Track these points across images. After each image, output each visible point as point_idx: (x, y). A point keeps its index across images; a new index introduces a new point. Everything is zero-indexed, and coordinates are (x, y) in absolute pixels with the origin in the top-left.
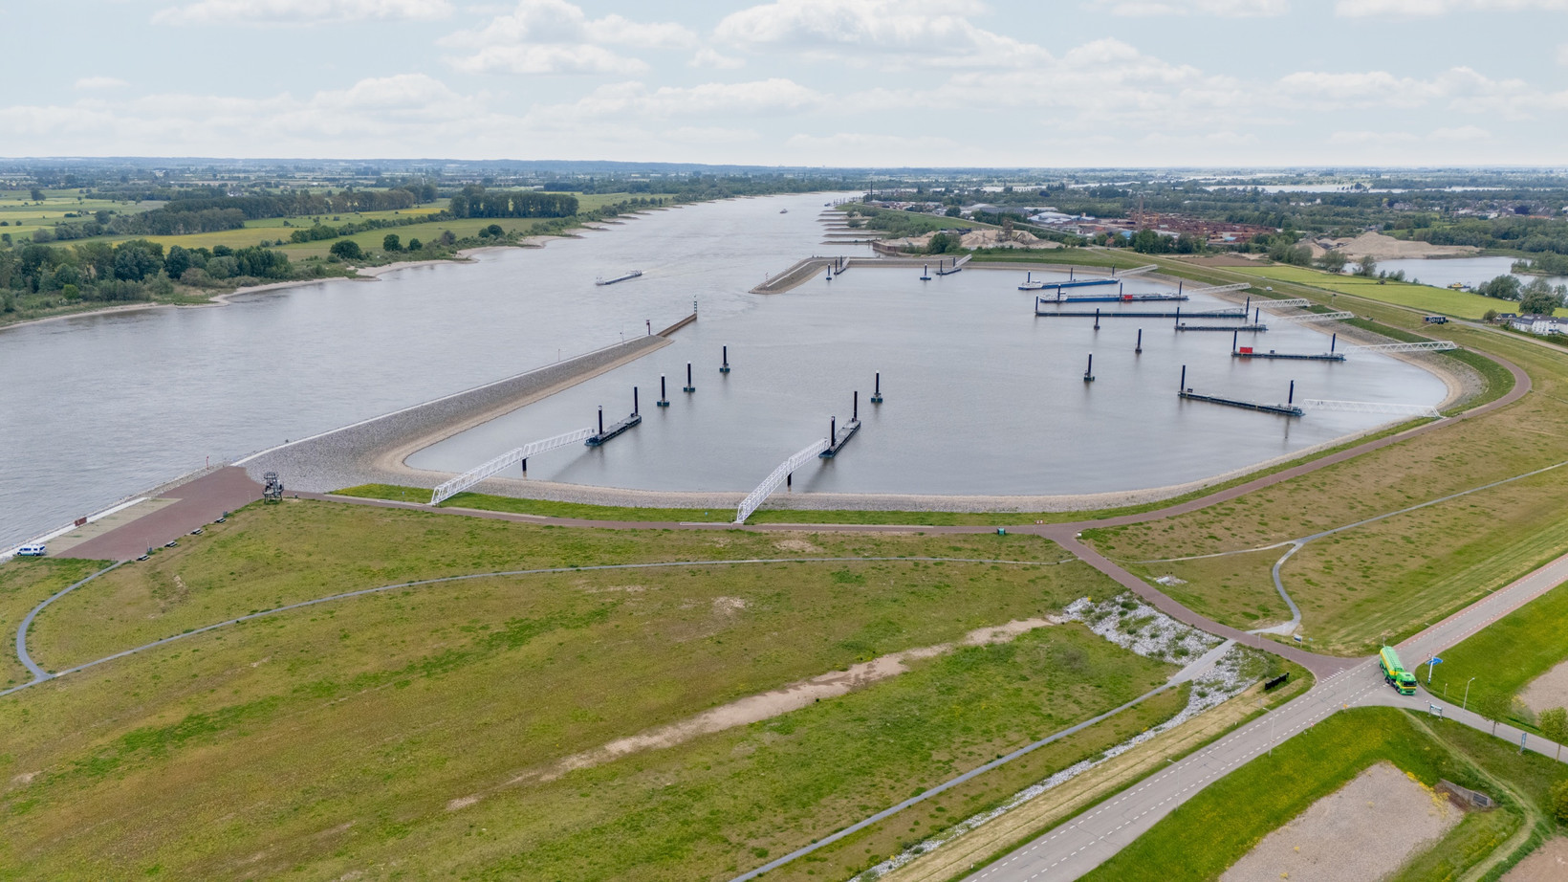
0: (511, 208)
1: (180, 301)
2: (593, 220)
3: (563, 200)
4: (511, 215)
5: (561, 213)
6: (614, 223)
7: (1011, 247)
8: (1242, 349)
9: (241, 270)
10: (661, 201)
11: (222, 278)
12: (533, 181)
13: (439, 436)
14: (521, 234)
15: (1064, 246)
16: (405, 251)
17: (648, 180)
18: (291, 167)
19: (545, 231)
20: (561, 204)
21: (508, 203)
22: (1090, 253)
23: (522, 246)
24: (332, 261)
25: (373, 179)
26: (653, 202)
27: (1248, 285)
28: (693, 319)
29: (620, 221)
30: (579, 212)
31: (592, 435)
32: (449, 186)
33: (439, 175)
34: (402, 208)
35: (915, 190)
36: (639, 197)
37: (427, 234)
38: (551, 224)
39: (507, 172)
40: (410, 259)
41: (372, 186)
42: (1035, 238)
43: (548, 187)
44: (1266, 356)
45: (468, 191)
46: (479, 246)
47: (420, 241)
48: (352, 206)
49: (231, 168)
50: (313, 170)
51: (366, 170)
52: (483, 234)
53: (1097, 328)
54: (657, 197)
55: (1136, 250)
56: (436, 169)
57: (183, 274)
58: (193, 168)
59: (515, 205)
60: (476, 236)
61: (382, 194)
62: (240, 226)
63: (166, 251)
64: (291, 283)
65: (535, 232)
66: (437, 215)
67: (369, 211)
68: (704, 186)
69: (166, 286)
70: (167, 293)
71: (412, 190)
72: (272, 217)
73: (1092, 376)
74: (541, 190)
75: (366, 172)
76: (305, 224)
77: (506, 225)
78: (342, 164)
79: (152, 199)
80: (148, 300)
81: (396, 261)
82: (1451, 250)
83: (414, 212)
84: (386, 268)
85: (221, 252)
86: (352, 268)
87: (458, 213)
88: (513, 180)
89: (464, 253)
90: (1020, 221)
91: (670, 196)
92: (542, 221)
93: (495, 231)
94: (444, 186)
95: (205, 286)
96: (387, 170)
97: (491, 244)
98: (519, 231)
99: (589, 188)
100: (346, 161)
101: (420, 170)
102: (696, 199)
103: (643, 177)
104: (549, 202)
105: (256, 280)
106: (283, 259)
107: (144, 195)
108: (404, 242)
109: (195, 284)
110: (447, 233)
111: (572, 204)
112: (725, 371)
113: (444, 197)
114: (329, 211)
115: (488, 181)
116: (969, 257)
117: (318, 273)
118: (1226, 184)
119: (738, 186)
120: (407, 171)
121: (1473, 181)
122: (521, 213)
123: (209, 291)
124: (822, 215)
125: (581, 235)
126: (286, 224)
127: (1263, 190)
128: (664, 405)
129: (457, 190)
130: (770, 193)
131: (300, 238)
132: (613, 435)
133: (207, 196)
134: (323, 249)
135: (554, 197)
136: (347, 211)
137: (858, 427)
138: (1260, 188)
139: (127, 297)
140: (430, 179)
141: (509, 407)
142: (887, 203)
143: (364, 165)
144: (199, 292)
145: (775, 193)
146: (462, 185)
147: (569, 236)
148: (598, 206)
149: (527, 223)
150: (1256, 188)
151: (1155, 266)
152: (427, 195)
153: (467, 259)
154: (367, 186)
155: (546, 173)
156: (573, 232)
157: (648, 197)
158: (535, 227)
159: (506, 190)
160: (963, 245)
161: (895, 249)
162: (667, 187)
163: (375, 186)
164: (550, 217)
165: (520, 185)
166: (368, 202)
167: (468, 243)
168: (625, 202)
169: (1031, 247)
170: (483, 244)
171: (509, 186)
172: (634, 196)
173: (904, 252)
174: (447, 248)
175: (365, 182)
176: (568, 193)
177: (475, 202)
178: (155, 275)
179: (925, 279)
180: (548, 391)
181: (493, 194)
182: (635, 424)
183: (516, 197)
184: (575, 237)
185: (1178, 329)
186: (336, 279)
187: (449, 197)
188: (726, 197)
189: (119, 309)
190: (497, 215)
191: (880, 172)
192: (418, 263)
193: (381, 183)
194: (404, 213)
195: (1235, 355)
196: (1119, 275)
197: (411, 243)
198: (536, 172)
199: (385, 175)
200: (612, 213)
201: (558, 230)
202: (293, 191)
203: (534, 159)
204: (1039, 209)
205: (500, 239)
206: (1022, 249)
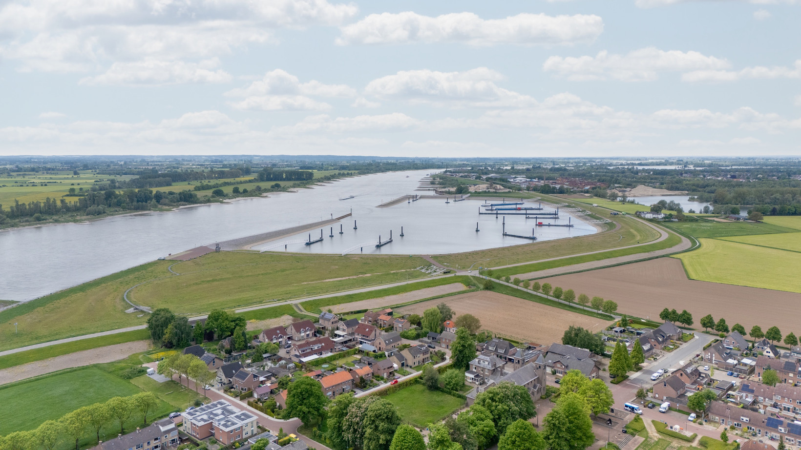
0: (284, 177)
1: (161, 210)
2: (319, 182)
3: (308, 173)
4: (284, 180)
5: (306, 179)
6: (329, 183)
7: (489, 191)
8: (539, 223)
9: (181, 200)
10: (351, 173)
11: (175, 202)
12: (295, 165)
13: (260, 243)
14: (288, 187)
15: (511, 191)
16: (241, 193)
17: (348, 164)
18: (180, 159)
19: (299, 186)
20: (306, 175)
21: (283, 174)
22: (521, 194)
23: (289, 192)
24: (213, 197)
25: (221, 165)
26: (348, 174)
27: (567, 204)
28: (350, 215)
29: (331, 182)
30: (313, 178)
31: (307, 242)
32: (256, 167)
33: (251, 163)
34: (236, 177)
35: (470, 168)
36: (342, 172)
37: (250, 187)
38: (301, 183)
39: (283, 161)
40: (243, 197)
41: (221, 168)
42: (502, 188)
43: (301, 168)
44: (547, 225)
45: (265, 170)
46: (271, 192)
47: (247, 189)
48: (215, 176)
49: (152, 160)
50: (191, 161)
51: (217, 160)
52: (272, 187)
53: (497, 217)
54: (350, 172)
55: (540, 193)
56: (249, 159)
57: (161, 201)
58: (135, 160)
59: (286, 175)
60: (270, 188)
61: (228, 171)
62: (170, 185)
63: (154, 192)
64: (199, 205)
65: (294, 187)
66: (253, 180)
67: (222, 178)
68: (373, 167)
69: (156, 205)
70: (156, 207)
71: (241, 169)
72: (181, 181)
73: (478, 229)
74: (298, 169)
75: (216, 161)
76: (197, 183)
77: (282, 184)
78: (203, 157)
79: (126, 174)
80: (150, 210)
81: (238, 197)
82: (677, 192)
83: (242, 179)
84: (234, 200)
85: (171, 193)
86: (221, 199)
87: (261, 179)
88: (286, 165)
89: (265, 194)
90: (504, 181)
91: (357, 172)
92: (297, 182)
93: (278, 186)
94: (254, 168)
95: (169, 205)
96: (226, 160)
97: (276, 191)
98: (287, 186)
99: (320, 168)
100: (205, 156)
101: (242, 160)
102: (368, 173)
103: (348, 163)
104: (301, 174)
105: (186, 203)
106: (196, 196)
107: (122, 173)
108: (241, 190)
109: (165, 205)
110: (258, 186)
111: (311, 174)
112: (355, 228)
113: (254, 172)
114: (205, 179)
115: (274, 165)
116: (469, 195)
117: (209, 201)
118: (625, 165)
119: (390, 167)
120: (235, 161)
121: (746, 164)
122: (288, 179)
123: (170, 207)
124: (422, 179)
125: (314, 187)
126: (189, 184)
127: (637, 168)
128: (332, 236)
129: (260, 169)
130: (404, 170)
131: (198, 189)
132: (313, 243)
133: (150, 173)
134: (209, 193)
135: (303, 172)
136: (212, 179)
137: (392, 241)
138: (635, 167)
139: (143, 209)
140: (247, 165)
141: (282, 237)
142: (453, 174)
143: (214, 158)
144: (167, 207)
145: (406, 170)
146: (262, 167)
147: (308, 188)
148: (323, 176)
149: (291, 183)
150: (633, 167)
151: (540, 198)
152: (247, 172)
153: (266, 196)
154: (218, 168)
155: (301, 161)
156: (310, 186)
157: (346, 172)
158: (294, 184)
159: (282, 169)
160: (470, 190)
161: (443, 192)
162: (357, 167)
163: (222, 168)
164: (301, 180)
165: (289, 167)
166: (222, 174)
167: (266, 190)
168: (335, 174)
169: (497, 191)
170: (272, 191)
171: (284, 167)
172: (339, 172)
173: (446, 193)
174: (258, 192)
175: (217, 166)
176: (310, 171)
177: (269, 174)
178: (151, 200)
179: (447, 203)
180: (294, 233)
181: (276, 171)
182: (321, 240)
183: (286, 172)
184: (311, 188)
185: (526, 218)
186: (215, 203)
187: (257, 173)
188: (383, 172)
189: (140, 213)
190: (278, 180)
191: (462, 160)
192: (246, 198)
193: (225, 166)
194: (238, 179)
195: (536, 225)
196: (524, 201)
197: (244, 190)
198: (297, 161)
199: (225, 163)
200: (328, 179)
201: (304, 186)
202: (187, 171)
203: (296, 155)
204: (517, 176)
205: (279, 189)
206: (493, 192)
